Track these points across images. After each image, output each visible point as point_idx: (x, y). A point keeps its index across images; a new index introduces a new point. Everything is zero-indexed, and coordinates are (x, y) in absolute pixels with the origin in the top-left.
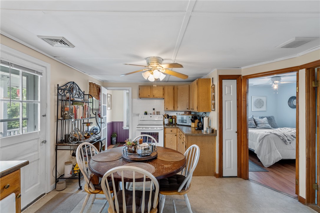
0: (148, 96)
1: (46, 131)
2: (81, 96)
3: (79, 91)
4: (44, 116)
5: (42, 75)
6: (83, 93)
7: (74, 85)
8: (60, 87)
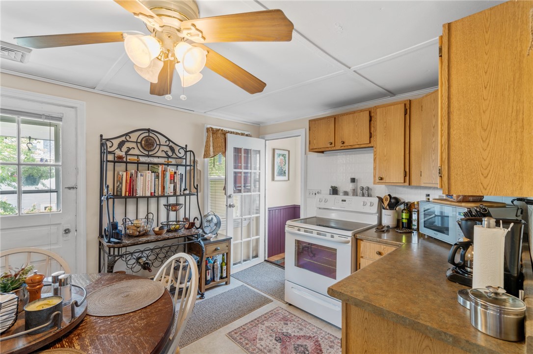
0: (329, 146)
1: (76, 213)
2: (174, 154)
3: (167, 146)
4: (70, 188)
5: (61, 121)
6: (182, 148)
7: (151, 135)
8: (107, 140)
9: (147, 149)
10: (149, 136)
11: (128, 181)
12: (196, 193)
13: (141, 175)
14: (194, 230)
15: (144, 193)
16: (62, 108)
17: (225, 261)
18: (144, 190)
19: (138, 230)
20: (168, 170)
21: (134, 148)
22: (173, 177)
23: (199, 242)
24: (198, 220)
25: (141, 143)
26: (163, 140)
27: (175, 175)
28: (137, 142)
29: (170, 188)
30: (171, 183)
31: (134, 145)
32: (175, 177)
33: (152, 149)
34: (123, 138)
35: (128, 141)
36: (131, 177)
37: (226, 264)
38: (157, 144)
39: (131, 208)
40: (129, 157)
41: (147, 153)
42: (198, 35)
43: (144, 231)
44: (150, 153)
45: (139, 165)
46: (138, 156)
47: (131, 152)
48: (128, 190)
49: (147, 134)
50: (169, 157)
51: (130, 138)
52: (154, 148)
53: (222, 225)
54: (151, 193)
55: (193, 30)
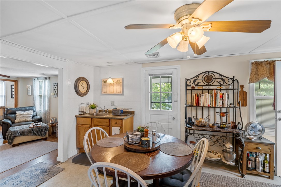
1: (177, 111)
2: (225, 83)
3: (220, 78)
4: (175, 101)
5: (172, 75)
6: (231, 79)
7: (210, 74)
8: (188, 80)
9: (208, 82)
10: (209, 75)
11: (196, 99)
12: (239, 107)
13: (203, 96)
14: (237, 130)
15: (204, 105)
16: (173, 69)
17: (268, 160)
18: (205, 103)
19: (201, 123)
20: (219, 93)
21: (201, 82)
22: (222, 97)
23: (240, 139)
24: (240, 124)
25: (204, 79)
26: (217, 76)
27: (224, 95)
28: (202, 79)
29: (220, 103)
30: (220, 100)
31: (201, 81)
32: (223, 97)
33: (210, 81)
34: (196, 78)
35: (198, 79)
36: (197, 97)
37: (269, 163)
38: (213, 79)
39: (200, 112)
40: (198, 87)
41: (208, 84)
42: (197, 21)
43: (204, 125)
44: (209, 84)
45: (203, 90)
46: (203, 86)
47: (200, 84)
48: (196, 103)
49: (208, 74)
50: (221, 85)
51: (199, 77)
52: (211, 81)
53: (265, 132)
54: (208, 105)
55: (194, 20)
